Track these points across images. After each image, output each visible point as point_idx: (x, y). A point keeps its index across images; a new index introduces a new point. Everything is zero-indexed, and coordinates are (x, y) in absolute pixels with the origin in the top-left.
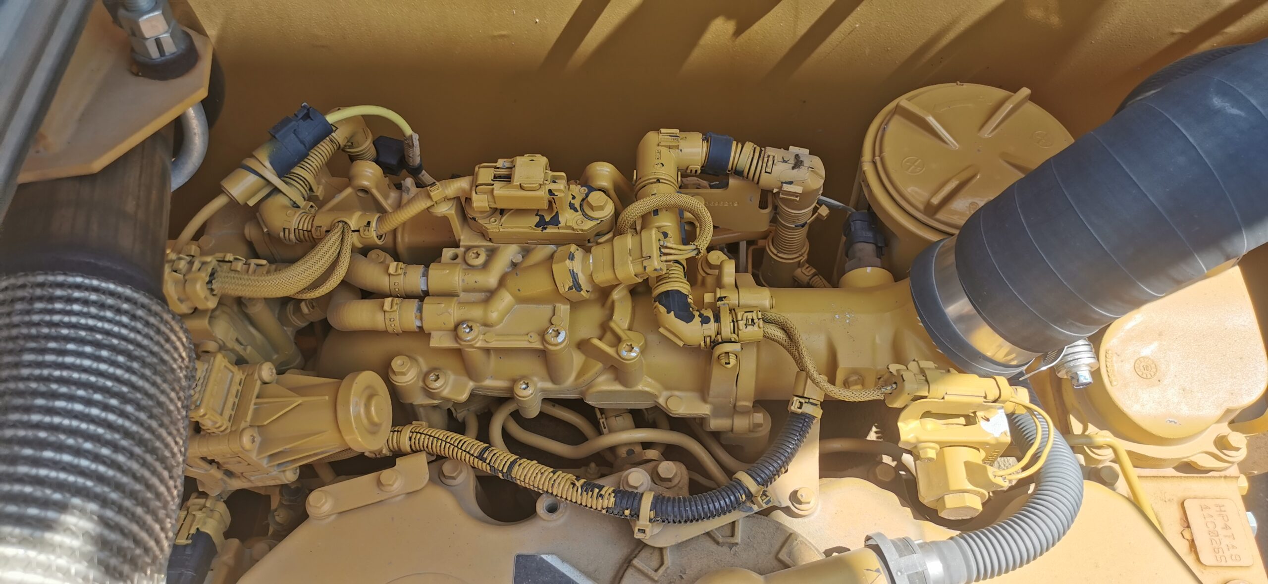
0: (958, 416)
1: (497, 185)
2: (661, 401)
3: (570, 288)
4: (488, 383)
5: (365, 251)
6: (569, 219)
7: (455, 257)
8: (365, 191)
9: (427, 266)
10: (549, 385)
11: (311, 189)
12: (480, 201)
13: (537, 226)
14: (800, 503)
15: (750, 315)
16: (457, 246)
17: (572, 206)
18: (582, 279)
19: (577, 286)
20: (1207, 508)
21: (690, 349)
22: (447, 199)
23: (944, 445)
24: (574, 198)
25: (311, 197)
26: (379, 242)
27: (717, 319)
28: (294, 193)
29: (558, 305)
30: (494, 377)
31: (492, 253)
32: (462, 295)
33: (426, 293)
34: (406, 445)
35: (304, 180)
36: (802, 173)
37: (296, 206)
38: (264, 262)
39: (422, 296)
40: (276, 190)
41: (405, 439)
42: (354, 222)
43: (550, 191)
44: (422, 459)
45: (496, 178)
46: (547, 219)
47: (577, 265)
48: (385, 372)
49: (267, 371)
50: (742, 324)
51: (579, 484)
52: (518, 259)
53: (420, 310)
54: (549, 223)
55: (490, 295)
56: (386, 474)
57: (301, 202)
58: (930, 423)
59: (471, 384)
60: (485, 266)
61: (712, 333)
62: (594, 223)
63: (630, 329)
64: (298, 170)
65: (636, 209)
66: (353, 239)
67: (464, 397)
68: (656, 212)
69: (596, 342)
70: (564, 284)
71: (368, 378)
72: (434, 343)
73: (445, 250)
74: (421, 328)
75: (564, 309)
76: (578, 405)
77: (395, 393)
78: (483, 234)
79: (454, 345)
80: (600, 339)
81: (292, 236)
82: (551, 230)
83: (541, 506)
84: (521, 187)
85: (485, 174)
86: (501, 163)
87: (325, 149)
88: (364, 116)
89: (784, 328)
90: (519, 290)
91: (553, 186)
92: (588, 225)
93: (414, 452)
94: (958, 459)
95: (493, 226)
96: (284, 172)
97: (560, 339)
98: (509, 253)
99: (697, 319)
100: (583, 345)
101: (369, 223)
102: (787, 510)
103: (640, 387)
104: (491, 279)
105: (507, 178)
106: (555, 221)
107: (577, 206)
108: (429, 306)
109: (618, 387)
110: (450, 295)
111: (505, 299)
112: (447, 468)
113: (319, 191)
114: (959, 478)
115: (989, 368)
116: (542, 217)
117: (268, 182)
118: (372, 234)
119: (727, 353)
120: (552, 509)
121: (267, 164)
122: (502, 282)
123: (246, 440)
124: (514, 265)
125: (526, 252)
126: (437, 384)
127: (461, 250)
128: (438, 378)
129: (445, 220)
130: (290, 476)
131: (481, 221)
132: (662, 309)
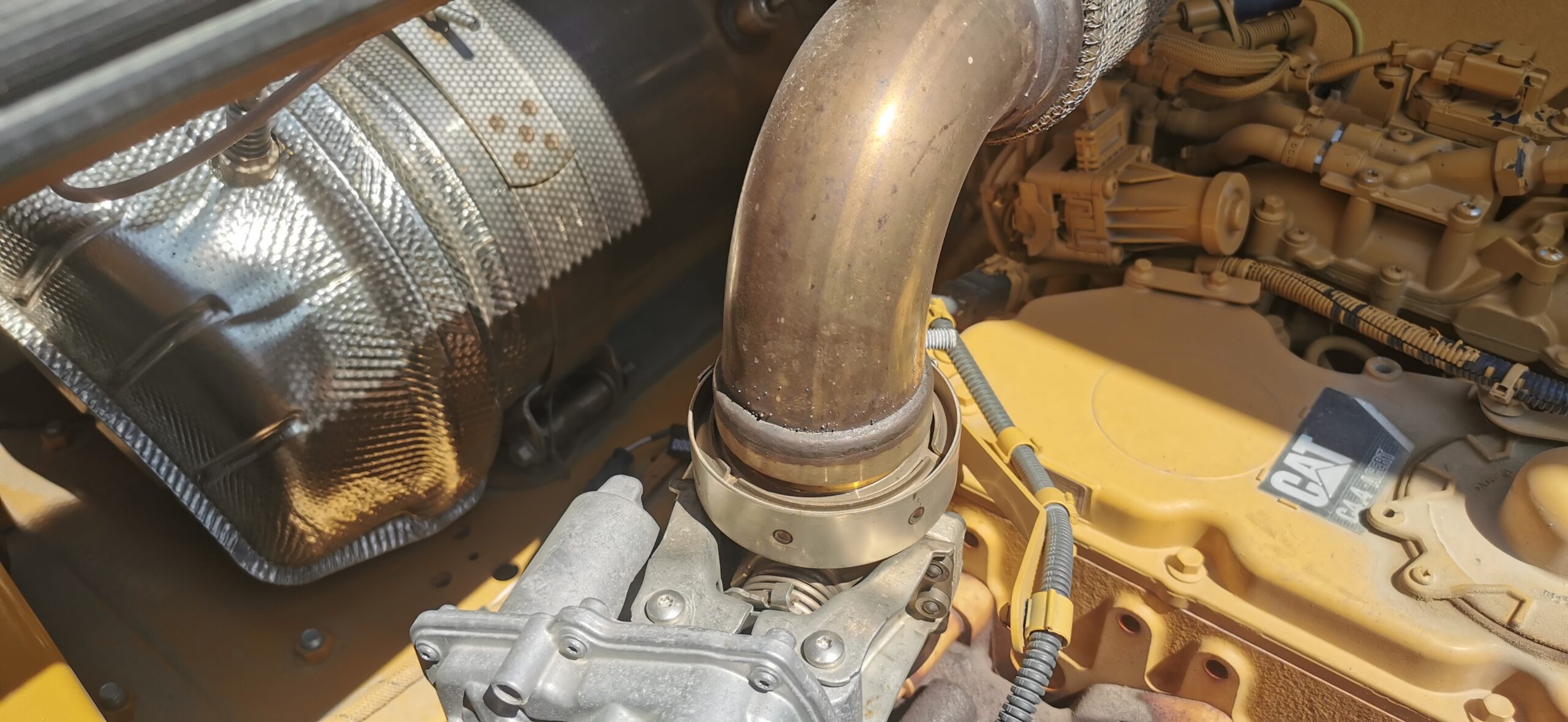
3: (1511, 167)
4: (1352, 262)
9: (1348, 123)
10: (1420, 288)
18: (1528, 163)
19: (1518, 168)
30: (1359, 259)
43: (1527, 78)
46: (1504, 117)
53: (1326, 149)
54: (1507, 118)
59: (1332, 258)
60: (1409, 144)
70: (1505, 161)
71: (1238, 183)
72: (1327, 181)
74: (1318, 166)
79: (1346, 189)
84: (1500, 60)
90: (1443, 165)
101: (1309, 66)
104: (1413, 154)
108: (1337, 151)
110: (1363, 148)
111: (1421, 171)
116: (1498, 115)
122: (1423, 159)
126: (1301, 238)
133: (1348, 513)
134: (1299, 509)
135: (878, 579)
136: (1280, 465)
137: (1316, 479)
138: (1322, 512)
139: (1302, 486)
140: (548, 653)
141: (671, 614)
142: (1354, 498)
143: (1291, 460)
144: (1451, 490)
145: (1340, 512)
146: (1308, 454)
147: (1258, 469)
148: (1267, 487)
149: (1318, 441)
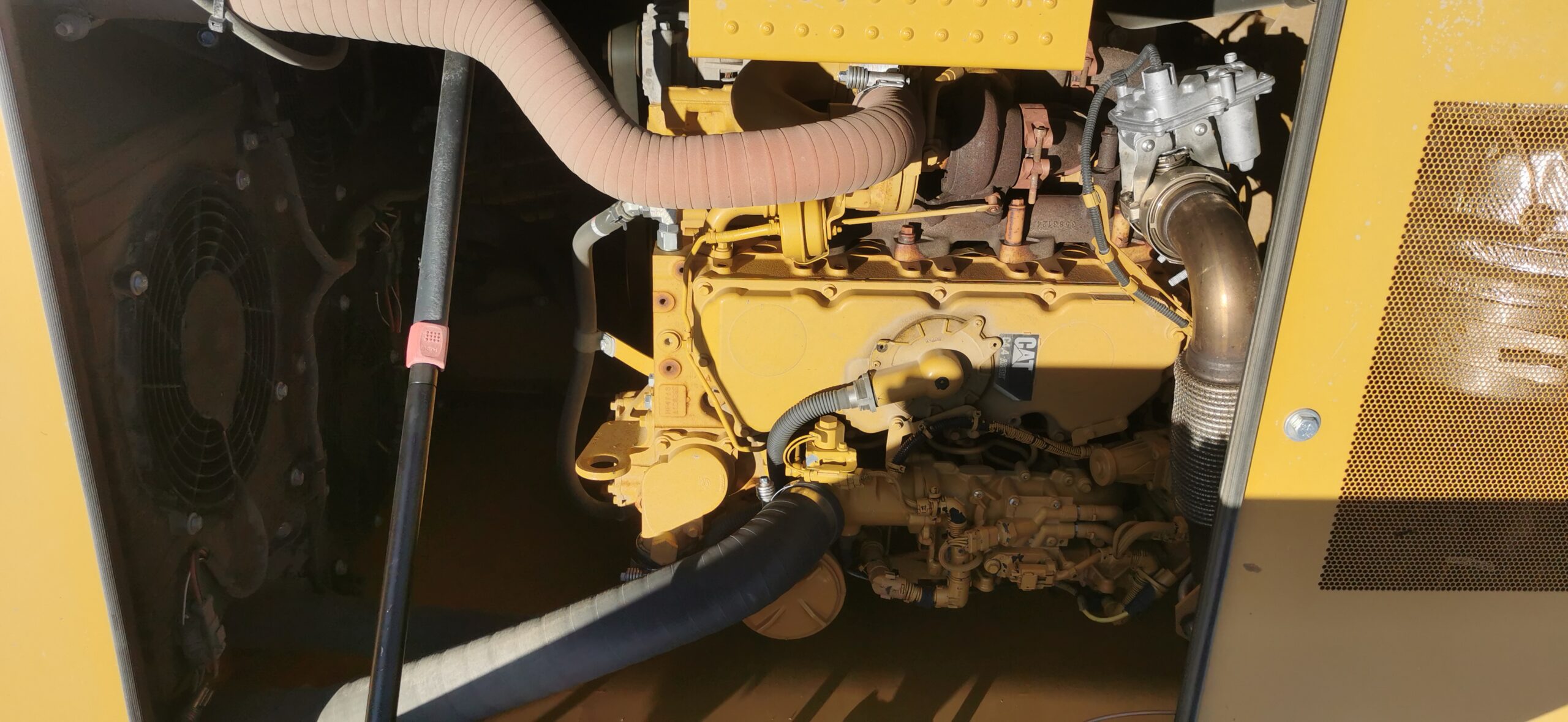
0: (826, 463)
1: (1044, 575)
2: (957, 469)
3: (1008, 525)
4: (1043, 479)
5: (1106, 545)
6: (1007, 560)
7: (1061, 542)
8: (1107, 578)
9: (1075, 536)
10: (1013, 477)
11: (1134, 578)
12: (1052, 567)
13: (1023, 556)
14: (900, 423)
15: (924, 511)
16: (1061, 548)
17: (1005, 566)
18: (1003, 530)
19: (1005, 526)
20: (674, 412)
21: (951, 497)
22: (1067, 569)
23: (835, 450)
24: (1004, 571)
25: (1134, 574)
26: (1100, 549)
27: (939, 509)
28: (1144, 576)
29: (1012, 517)
30: (1041, 482)
31: (1044, 543)
32: (1058, 522)
33: (1075, 523)
34: (1083, 450)
35: (1138, 583)
36: (887, 584)
37: (1141, 568)
38: (1155, 539)
39: (1078, 522)
40: (1152, 576)
41: (1083, 452)
42: (1112, 559)
43: (1018, 572)
44: (1075, 442)
45: (1045, 579)
46: (1018, 560)
47: (1006, 536)
48: (1094, 485)
49: (1151, 486)
50: (928, 507)
51: (1005, 433)
52: (1031, 541)
53: (1079, 515)
54: (1017, 558)
55: (1044, 523)
56: (1092, 437)
57: (1138, 570)
58: (841, 460)
59: (1051, 479)
60: (1047, 537)
61: (941, 503)
62: (995, 558)
63: (976, 505)
64: (1140, 587)
65: (974, 565)
66: (1112, 550)
67: (1055, 472)
68: (964, 563)
69: (993, 498)
70: (1011, 527)
71: (1102, 482)
72: (1071, 499)
73: (1066, 545)
74: (1078, 506)
75: (1009, 515)
76: (997, 467)
77: (1088, 474)
78: (1048, 552)
79: (1062, 498)
80: (990, 500)
81: (1142, 552)
82: (1016, 554)
83: (1019, 421)
84: (1033, 574)
85: (1049, 581)
86: (1042, 587)
87: (1128, 599)
88: (1107, 617)
89: (907, 505)
90: (1031, 524)
91: (1017, 575)
92: (998, 557)
93: (1079, 447)
94: (830, 443)
95: (1044, 557)
96: (1148, 585)
97: (1012, 500)
98: (1035, 543)
99: (949, 509)
100: (999, 497)
101: (1105, 558)
102: (905, 420)
103: (969, 476)
104: (1044, 530)
105: (1040, 579)
106: (1014, 558)
107: (1003, 566)
108: (1075, 517)
109: (979, 476)
110: (1065, 522)
111: (1038, 519)
112: (1062, 438)
113: (1130, 577)
114: (831, 435)
115: (812, 485)
116: (1020, 561)
117: (1155, 580)
118: (1103, 552)
119: (936, 493)
120: (1014, 420)
121: (1155, 588)
122: (1039, 529)
123: (1158, 455)
124: (1033, 537)
125: (1027, 544)
126: (1068, 478)
127: (1059, 545)
128: (1068, 482)
129: (1069, 559)
130: (1138, 435)
131: (1049, 559)
132: (964, 514)
133: (1007, 340)
134: (1023, 333)
135: (1146, 181)
136: (1035, 350)
137: (1022, 350)
138: (1015, 337)
139: (1025, 344)
140: (1223, 94)
141: (1197, 129)
142: (1007, 349)
143: (1032, 355)
144: (978, 368)
145: (1010, 340)
146: (1027, 361)
147: (1042, 344)
148: (1036, 337)
149: (1026, 369)
